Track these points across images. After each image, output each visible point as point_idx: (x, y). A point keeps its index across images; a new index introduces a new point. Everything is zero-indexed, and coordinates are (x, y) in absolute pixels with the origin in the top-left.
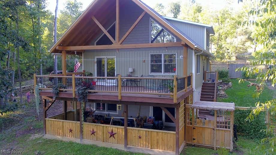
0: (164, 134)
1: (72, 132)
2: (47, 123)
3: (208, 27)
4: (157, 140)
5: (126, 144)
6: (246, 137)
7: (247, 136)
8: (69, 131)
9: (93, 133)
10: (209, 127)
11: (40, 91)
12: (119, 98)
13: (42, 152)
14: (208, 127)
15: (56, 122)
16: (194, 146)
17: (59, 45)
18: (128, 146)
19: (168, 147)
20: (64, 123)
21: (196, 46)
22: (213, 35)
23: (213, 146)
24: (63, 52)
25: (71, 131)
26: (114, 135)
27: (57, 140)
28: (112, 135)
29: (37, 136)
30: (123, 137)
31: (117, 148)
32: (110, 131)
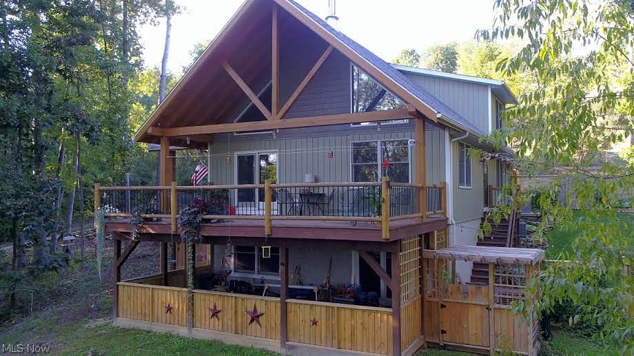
0: (367, 313)
1: (170, 312)
2: (120, 293)
3: (495, 85)
4: (353, 329)
5: (285, 338)
6: (576, 332)
7: (578, 331)
8: (165, 310)
9: (215, 313)
10: (477, 303)
11: (106, 220)
12: (267, 232)
13: (102, 351)
14: (474, 302)
15: (140, 290)
16: (444, 347)
17: (155, 125)
18: (287, 343)
19: (377, 346)
20: (156, 292)
21: (439, 116)
22: (512, 105)
23: (489, 349)
24: (162, 141)
25: (169, 309)
26: (258, 316)
27: (140, 330)
28: (255, 317)
29: (101, 322)
30: (279, 322)
31: (265, 348)
32: (251, 309)
